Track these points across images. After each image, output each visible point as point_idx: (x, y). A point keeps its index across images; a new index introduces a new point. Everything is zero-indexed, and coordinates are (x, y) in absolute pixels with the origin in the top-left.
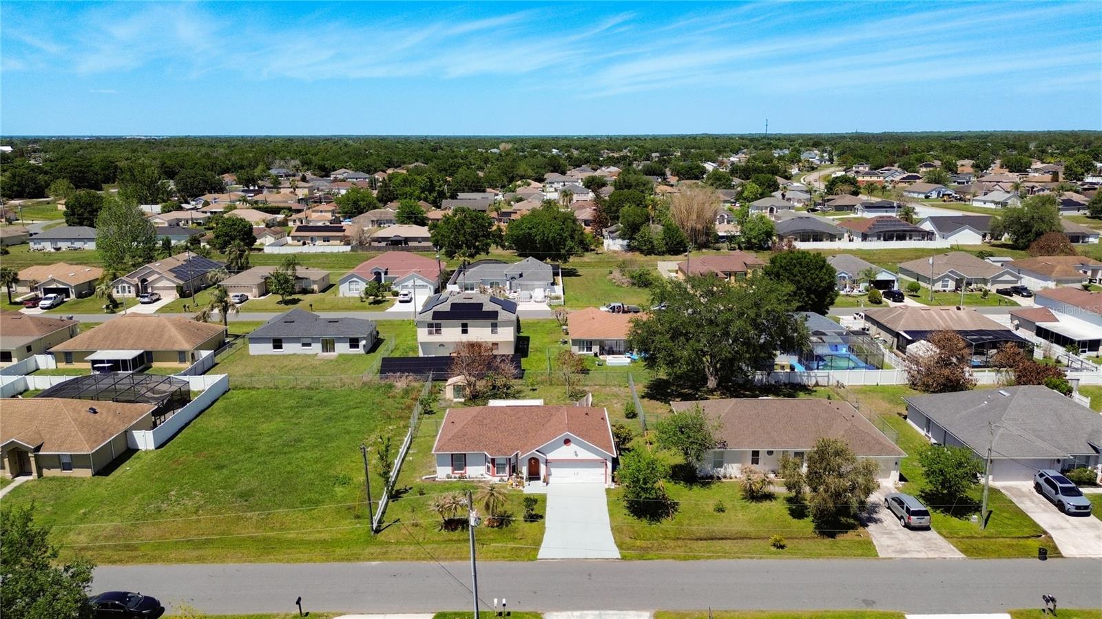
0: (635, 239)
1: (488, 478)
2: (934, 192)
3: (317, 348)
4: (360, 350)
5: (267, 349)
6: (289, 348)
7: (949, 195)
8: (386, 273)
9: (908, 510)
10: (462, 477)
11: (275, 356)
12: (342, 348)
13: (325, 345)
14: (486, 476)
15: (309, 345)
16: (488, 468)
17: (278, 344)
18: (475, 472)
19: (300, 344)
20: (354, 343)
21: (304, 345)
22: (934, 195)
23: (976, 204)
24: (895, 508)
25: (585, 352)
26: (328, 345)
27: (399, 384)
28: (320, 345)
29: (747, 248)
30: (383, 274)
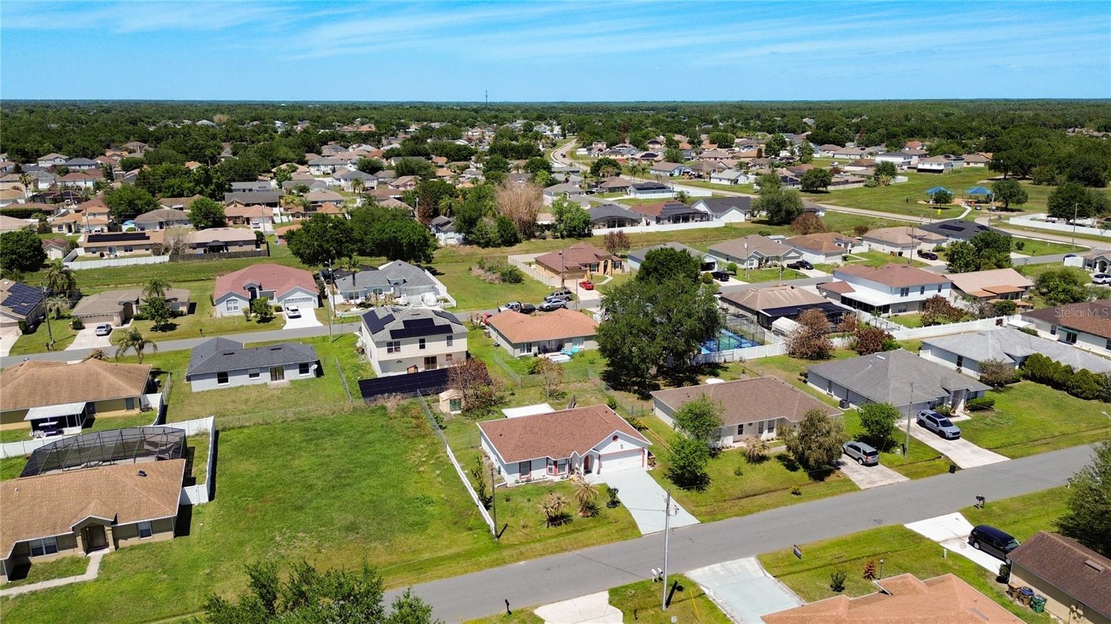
0: (472, 233)
1: (550, 477)
2: (676, 171)
3: (265, 377)
4: (311, 374)
5: (212, 384)
6: (234, 381)
7: (688, 173)
8: (260, 288)
9: (865, 453)
10: (528, 481)
11: (223, 390)
12: (292, 375)
13: (274, 374)
14: (548, 476)
15: (257, 375)
16: (550, 469)
17: (223, 378)
18: (538, 474)
19: (248, 376)
20: (304, 368)
21: (251, 376)
22: (676, 174)
23: (713, 181)
24: (853, 452)
25: (525, 353)
26: (277, 373)
27: (388, 405)
28: (268, 374)
29: (570, 236)
30: (257, 290)
